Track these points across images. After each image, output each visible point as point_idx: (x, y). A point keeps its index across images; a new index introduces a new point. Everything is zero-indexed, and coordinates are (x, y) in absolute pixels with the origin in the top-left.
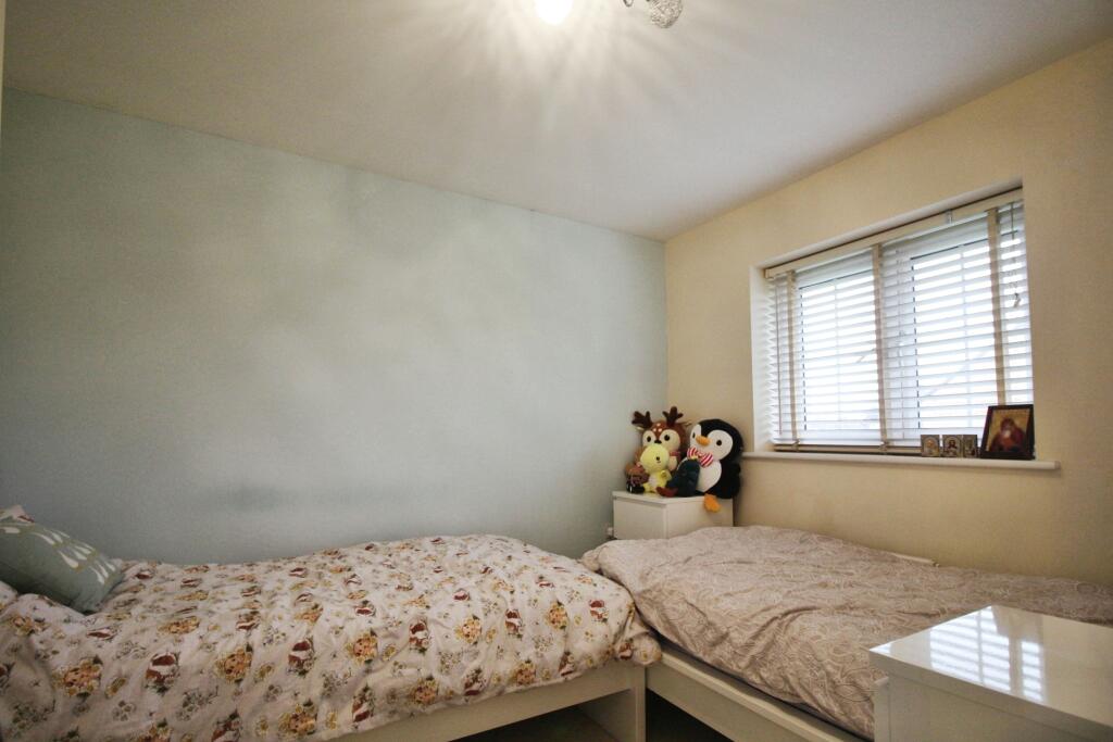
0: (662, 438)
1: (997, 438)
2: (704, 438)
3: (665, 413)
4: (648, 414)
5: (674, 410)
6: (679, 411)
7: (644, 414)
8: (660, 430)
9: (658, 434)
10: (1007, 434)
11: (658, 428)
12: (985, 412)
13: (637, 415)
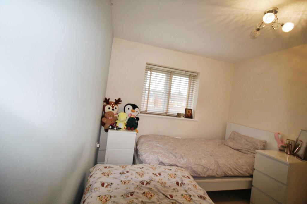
0: (114, 108)
1: (188, 115)
2: (133, 110)
3: (116, 100)
4: (109, 99)
5: (119, 99)
6: (121, 100)
7: (108, 99)
8: (114, 105)
9: (113, 107)
10: (189, 114)
11: (113, 105)
12: (185, 110)
13: (106, 99)
